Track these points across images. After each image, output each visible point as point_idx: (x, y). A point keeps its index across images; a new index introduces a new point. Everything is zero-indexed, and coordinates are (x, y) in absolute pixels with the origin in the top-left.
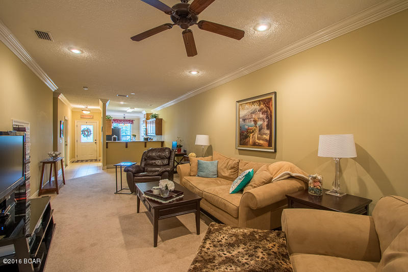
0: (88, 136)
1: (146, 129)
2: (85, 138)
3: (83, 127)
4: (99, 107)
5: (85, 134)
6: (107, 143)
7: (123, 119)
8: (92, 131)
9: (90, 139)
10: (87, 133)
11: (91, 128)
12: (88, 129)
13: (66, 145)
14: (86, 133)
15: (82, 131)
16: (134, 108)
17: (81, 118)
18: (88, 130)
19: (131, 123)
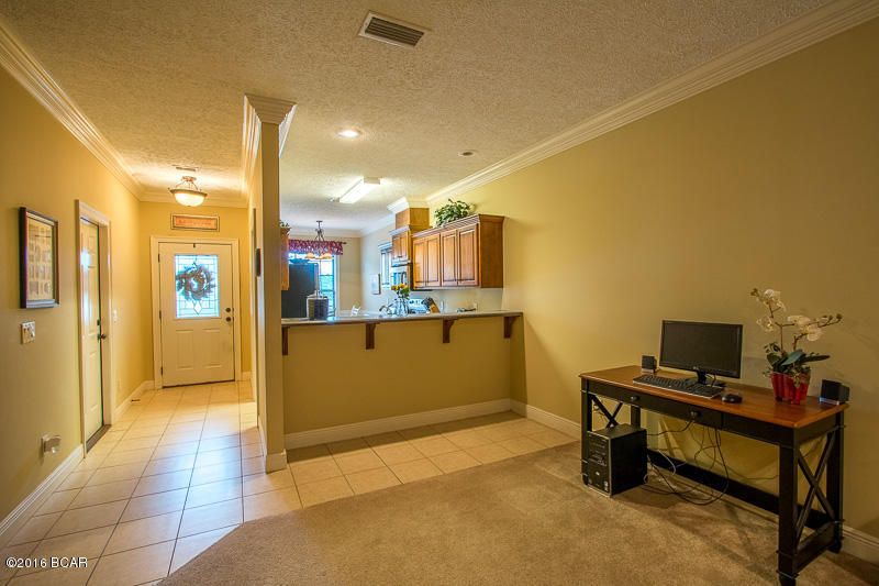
0: (200, 293)
1: (411, 265)
2: (190, 304)
3: (183, 263)
4: (241, 182)
5: (188, 287)
6: (285, 329)
7: (313, 236)
8: (215, 276)
9: (208, 307)
10: (196, 286)
11: (210, 264)
12: (200, 269)
13: (101, 337)
14: (193, 282)
15: (179, 277)
16: (375, 180)
17: (175, 228)
18: (199, 274)
19: (337, 253)
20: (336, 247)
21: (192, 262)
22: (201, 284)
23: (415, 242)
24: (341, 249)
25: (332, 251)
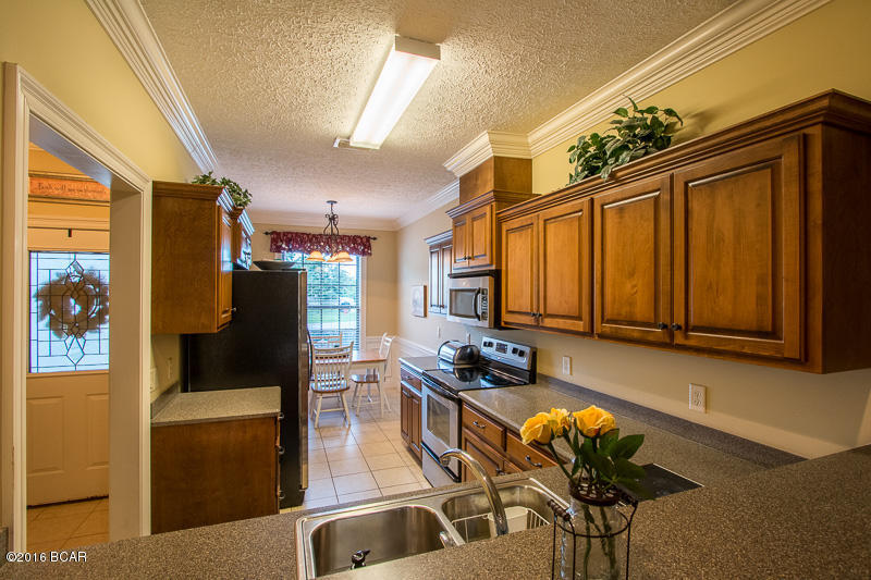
0: (79, 327)
1: (497, 275)
12: (86, 278)
18: (83, 288)
19: (363, 253)
20: (360, 244)
21: (68, 263)
22: (86, 307)
23: (505, 227)
24: (369, 247)
25: (354, 250)
